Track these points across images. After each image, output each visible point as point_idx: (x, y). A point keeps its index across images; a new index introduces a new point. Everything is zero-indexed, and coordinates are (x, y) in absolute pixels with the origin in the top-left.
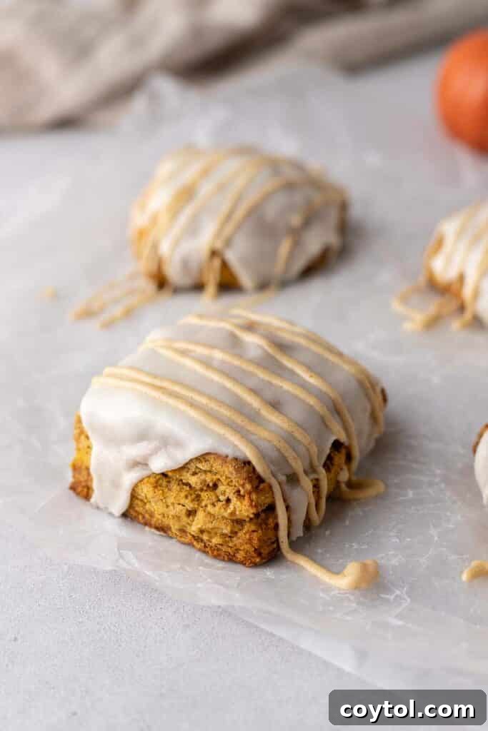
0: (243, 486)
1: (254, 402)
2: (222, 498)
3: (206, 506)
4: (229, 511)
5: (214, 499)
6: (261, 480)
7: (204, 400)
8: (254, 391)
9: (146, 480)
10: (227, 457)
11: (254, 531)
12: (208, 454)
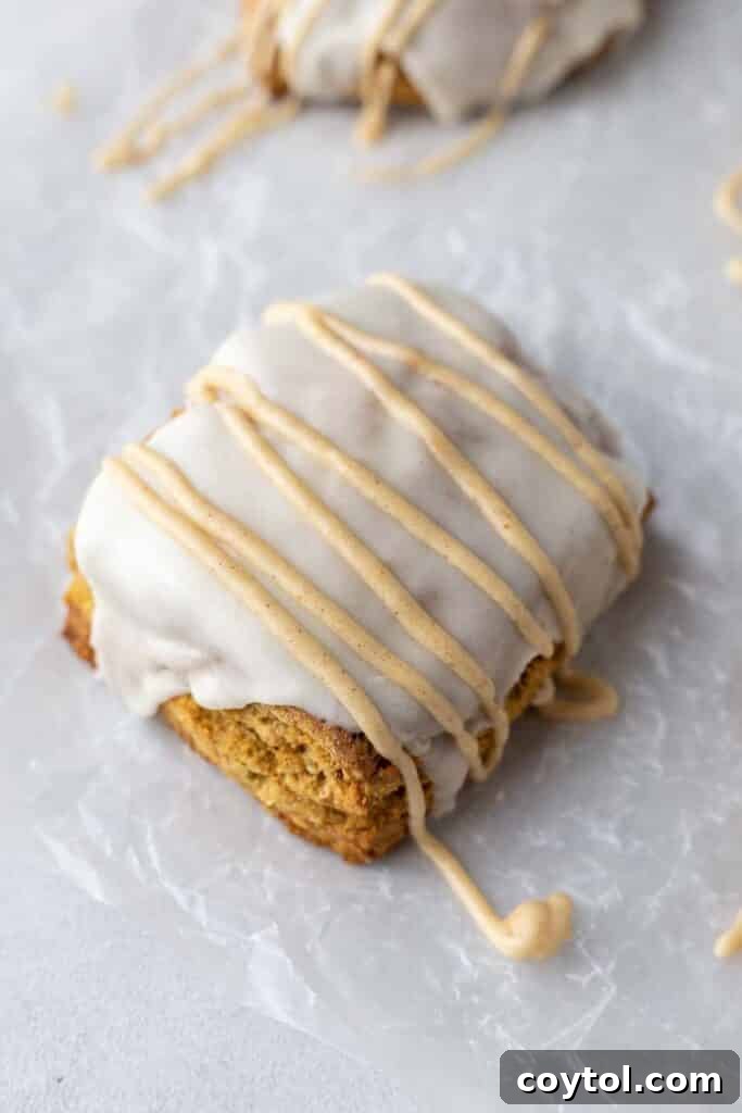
0: (348, 770)
1: (389, 595)
2: (310, 769)
3: (283, 775)
4: (321, 796)
5: (298, 770)
6: (383, 763)
7: (291, 587)
8: (390, 569)
9: (182, 701)
10: (323, 721)
11: (364, 829)
12: (294, 707)
